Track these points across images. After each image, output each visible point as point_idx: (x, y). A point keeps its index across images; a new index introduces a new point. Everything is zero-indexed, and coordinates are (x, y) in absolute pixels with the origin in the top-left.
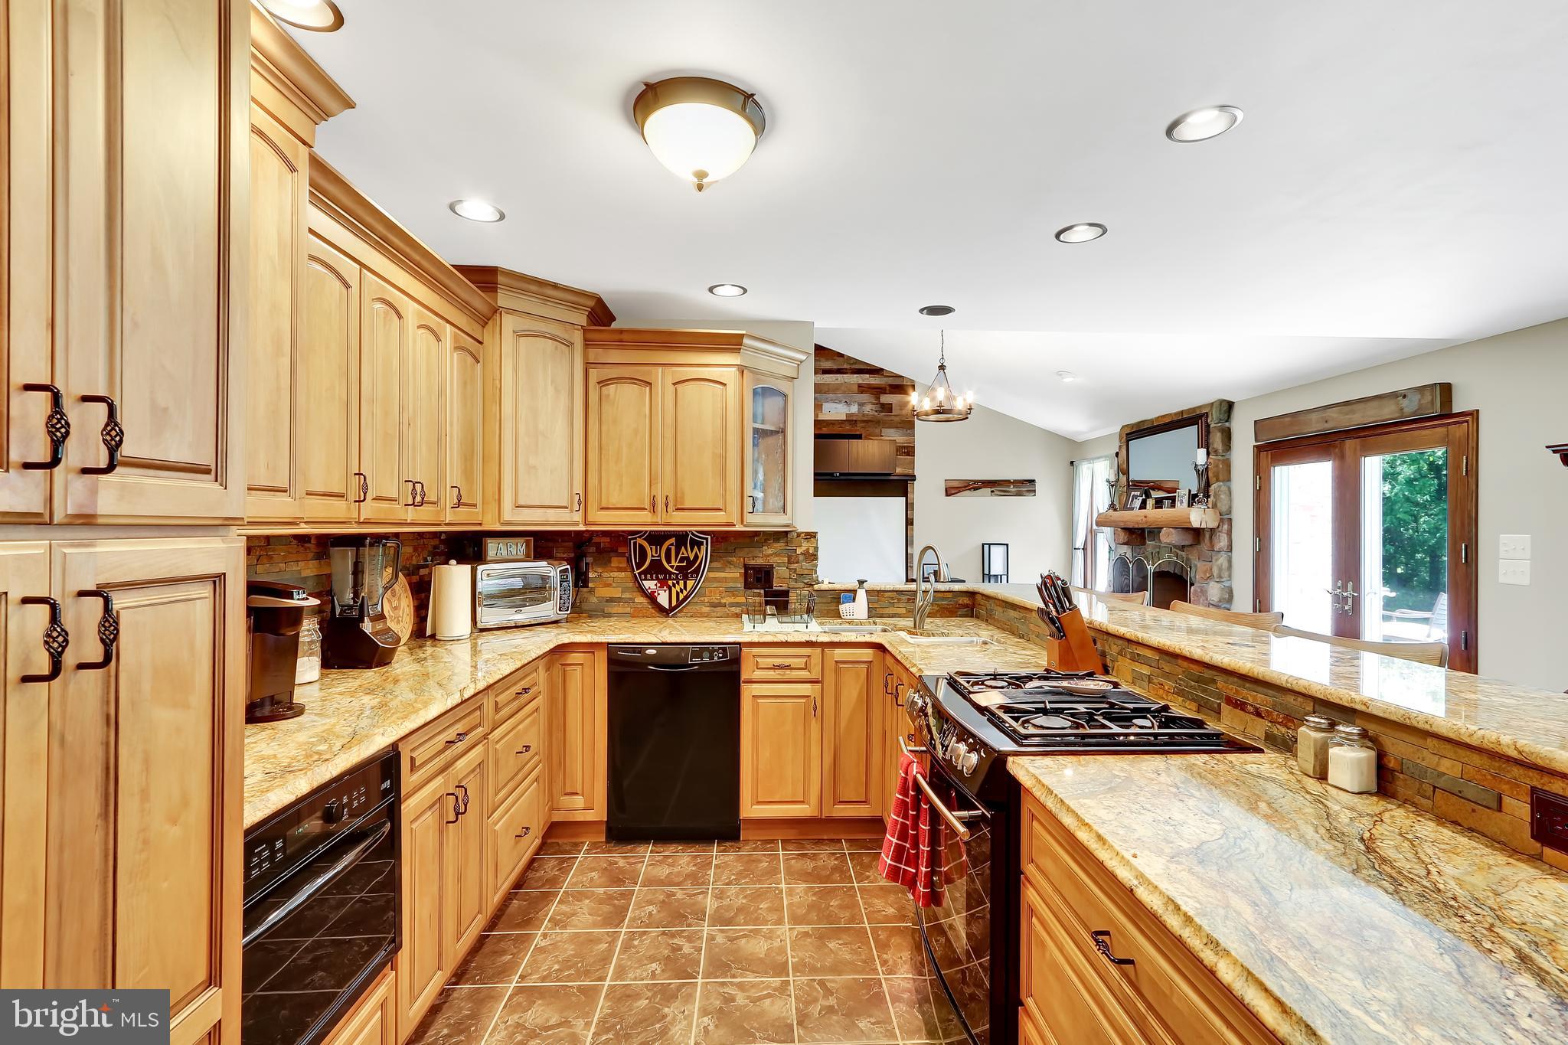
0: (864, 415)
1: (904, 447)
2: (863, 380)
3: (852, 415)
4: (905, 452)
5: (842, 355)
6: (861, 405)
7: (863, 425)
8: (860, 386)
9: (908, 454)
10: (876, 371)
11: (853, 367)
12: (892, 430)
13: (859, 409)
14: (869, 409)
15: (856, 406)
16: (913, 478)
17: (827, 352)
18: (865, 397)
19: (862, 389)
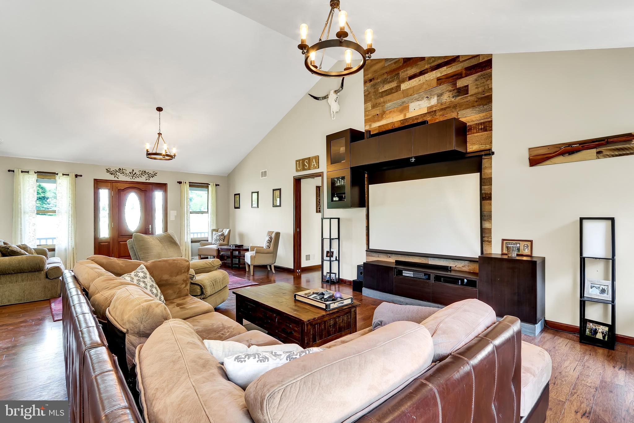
0: (442, 104)
1: (481, 124)
2: (441, 73)
3: (432, 107)
4: (481, 129)
5: (423, 59)
6: (439, 96)
7: (441, 113)
8: (438, 79)
9: (485, 129)
10: (454, 60)
11: (433, 64)
12: (468, 111)
13: (438, 100)
14: (447, 98)
15: (436, 98)
16: (489, 153)
17: (411, 61)
18: (445, 87)
19: (440, 81)
